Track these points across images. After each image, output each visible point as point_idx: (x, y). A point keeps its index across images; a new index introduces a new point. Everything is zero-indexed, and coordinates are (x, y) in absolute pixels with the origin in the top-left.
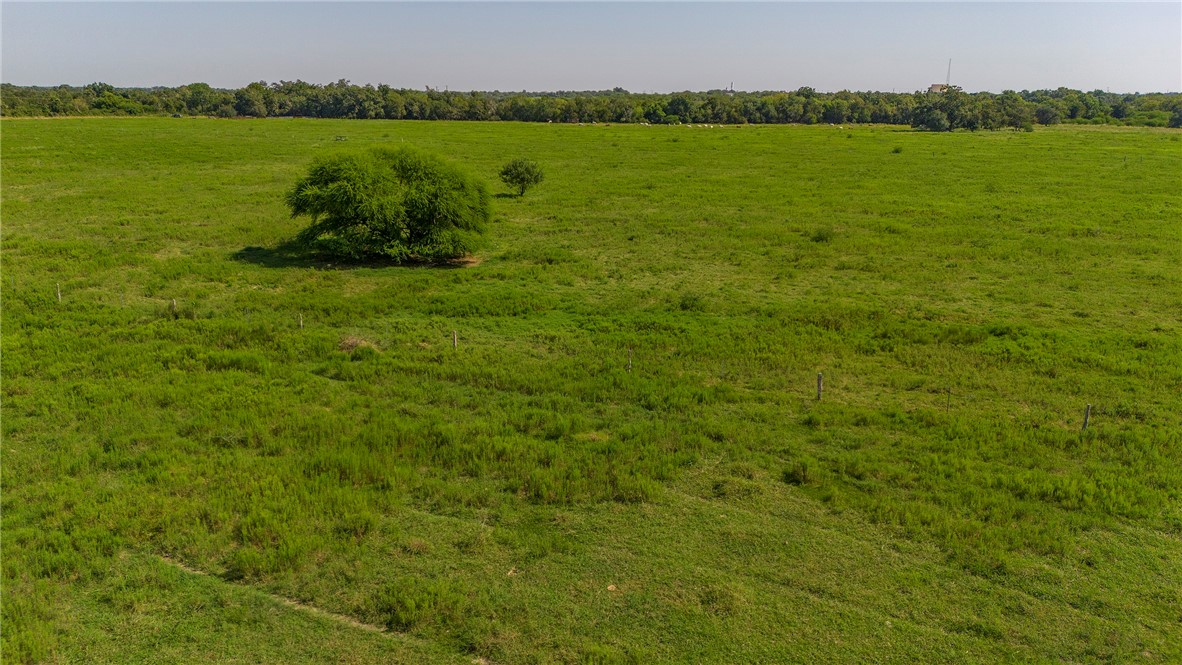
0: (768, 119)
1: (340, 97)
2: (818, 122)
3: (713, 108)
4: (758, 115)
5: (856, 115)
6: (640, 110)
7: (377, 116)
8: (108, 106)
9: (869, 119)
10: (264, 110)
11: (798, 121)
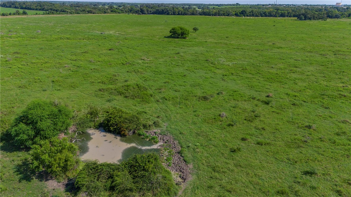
0: (266, 16)
1: (163, 10)
2: (279, 17)
3: (252, 13)
4: (263, 15)
5: (289, 15)
6: (234, 13)
7: (172, 14)
8: (114, 11)
9: (292, 16)
10: (147, 13)
11: (274, 17)
